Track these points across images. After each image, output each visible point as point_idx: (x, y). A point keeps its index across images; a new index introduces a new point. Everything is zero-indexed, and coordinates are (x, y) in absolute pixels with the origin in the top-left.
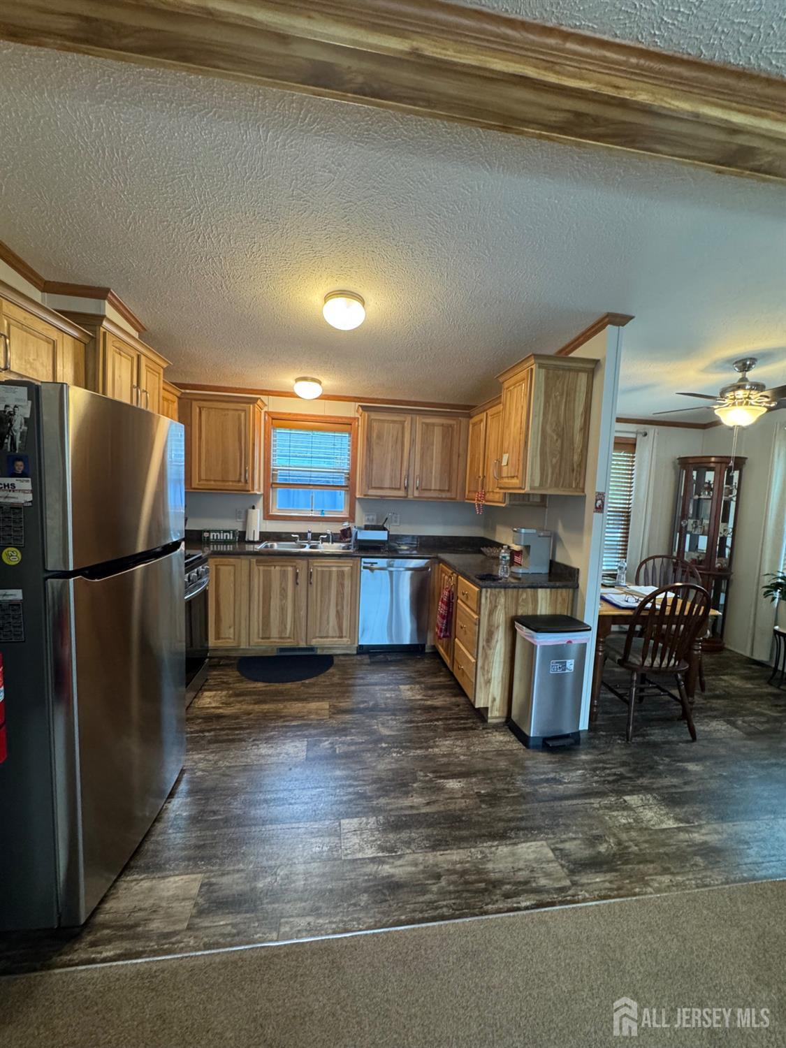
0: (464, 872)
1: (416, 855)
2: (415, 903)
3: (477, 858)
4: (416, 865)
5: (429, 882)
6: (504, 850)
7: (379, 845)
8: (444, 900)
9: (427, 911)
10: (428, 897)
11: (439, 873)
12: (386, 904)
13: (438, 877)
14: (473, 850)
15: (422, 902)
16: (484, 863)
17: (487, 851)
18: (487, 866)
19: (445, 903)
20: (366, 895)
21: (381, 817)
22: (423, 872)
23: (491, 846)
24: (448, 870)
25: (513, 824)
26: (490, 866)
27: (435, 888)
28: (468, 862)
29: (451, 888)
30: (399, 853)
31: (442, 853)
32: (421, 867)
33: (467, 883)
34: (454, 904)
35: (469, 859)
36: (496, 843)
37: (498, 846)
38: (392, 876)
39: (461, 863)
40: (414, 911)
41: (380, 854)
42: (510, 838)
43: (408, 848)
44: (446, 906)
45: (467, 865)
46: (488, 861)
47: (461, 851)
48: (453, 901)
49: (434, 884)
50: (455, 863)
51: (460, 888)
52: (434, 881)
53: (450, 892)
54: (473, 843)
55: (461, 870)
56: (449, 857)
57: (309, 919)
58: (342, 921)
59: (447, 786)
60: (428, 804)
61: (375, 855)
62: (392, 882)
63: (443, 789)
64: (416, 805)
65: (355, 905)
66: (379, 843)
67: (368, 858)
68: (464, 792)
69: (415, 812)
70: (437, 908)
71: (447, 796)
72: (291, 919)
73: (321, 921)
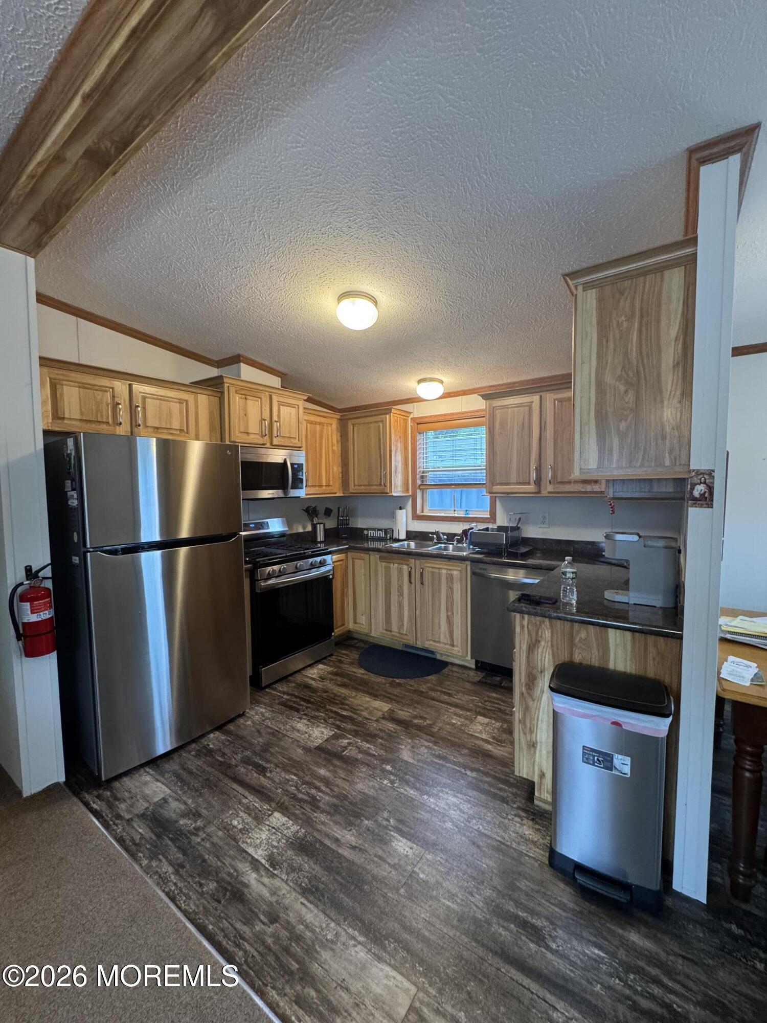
0: (298, 938)
1: (284, 885)
2: (232, 925)
3: (326, 935)
4: (273, 893)
5: (262, 917)
6: (360, 954)
7: (272, 853)
8: (252, 945)
9: (229, 939)
10: (245, 929)
11: (278, 917)
12: (215, 904)
13: (274, 919)
14: (333, 925)
15: (235, 929)
16: (323, 946)
17: (343, 938)
18: (323, 953)
19: (248, 947)
20: (215, 884)
21: (303, 831)
22: (270, 904)
23: (354, 938)
24: (288, 922)
25: (406, 936)
26: (325, 955)
27: (258, 927)
28: (313, 931)
29: (270, 941)
30: (276, 872)
31: (305, 902)
32: (274, 899)
33: (287, 950)
34: (253, 956)
35: (317, 930)
36: (361, 939)
37: (360, 943)
38: (247, 886)
39: (307, 927)
40: (223, 930)
41: (263, 861)
42: (384, 948)
43: (288, 874)
44: (245, 951)
45: (308, 934)
46: (332, 950)
47: (322, 916)
48: (255, 954)
49: (263, 923)
50: (302, 921)
51: (275, 948)
52: (266, 920)
53: (263, 943)
54: (341, 918)
55: (298, 932)
56: (304, 911)
57: (170, 869)
58: (181, 889)
59: (393, 844)
60: (354, 848)
61: (260, 858)
62: (241, 891)
63: (386, 844)
64: (343, 841)
65: (201, 885)
66: (275, 851)
67: (253, 857)
68: (402, 862)
69: (333, 846)
70: (238, 945)
71: (380, 853)
72: (164, 860)
73: (173, 877)
